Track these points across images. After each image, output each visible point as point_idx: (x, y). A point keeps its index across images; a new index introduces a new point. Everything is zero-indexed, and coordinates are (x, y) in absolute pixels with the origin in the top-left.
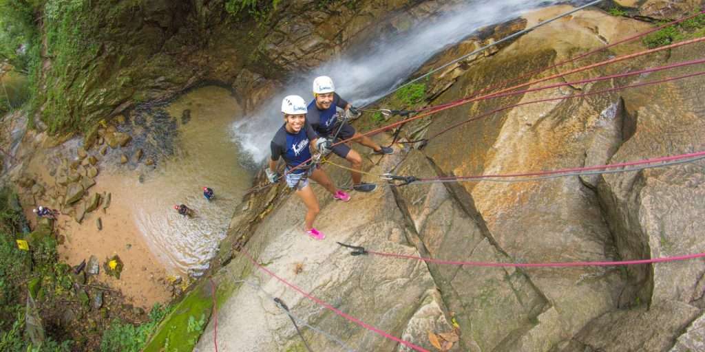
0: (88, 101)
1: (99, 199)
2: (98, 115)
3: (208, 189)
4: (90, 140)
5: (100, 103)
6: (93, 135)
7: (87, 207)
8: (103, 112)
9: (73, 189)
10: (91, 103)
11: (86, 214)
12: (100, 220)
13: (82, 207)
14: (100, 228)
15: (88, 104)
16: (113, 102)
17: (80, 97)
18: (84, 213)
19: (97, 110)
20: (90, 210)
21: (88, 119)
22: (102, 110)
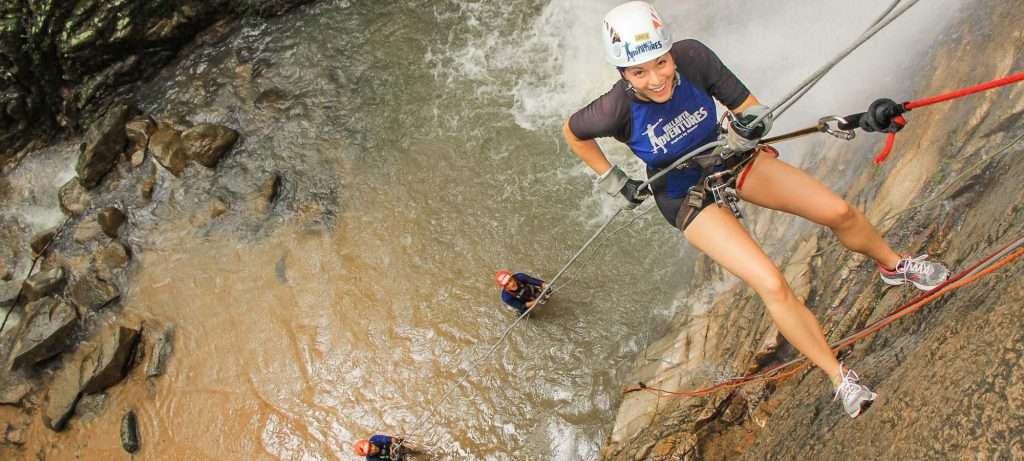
0: (74, 31)
1: (132, 347)
2: (119, 75)
3: (515, 277)
4: (97, 155)
5: (119, 34)
6: (106, 139)
7: (88, 375)
8: (138, 63)
9: (41, 320)
10: (85, 35)
11: (86, 399)
12: (132, 421)
13: (69, 379)
14: (134, 446)
15: (74, 42)
16: (165, 27)
17: (41, 20)
18: (80, 396)
19: (114, 61)
20: (100, 385)
21: (87, 89)
22: (132, 59)
